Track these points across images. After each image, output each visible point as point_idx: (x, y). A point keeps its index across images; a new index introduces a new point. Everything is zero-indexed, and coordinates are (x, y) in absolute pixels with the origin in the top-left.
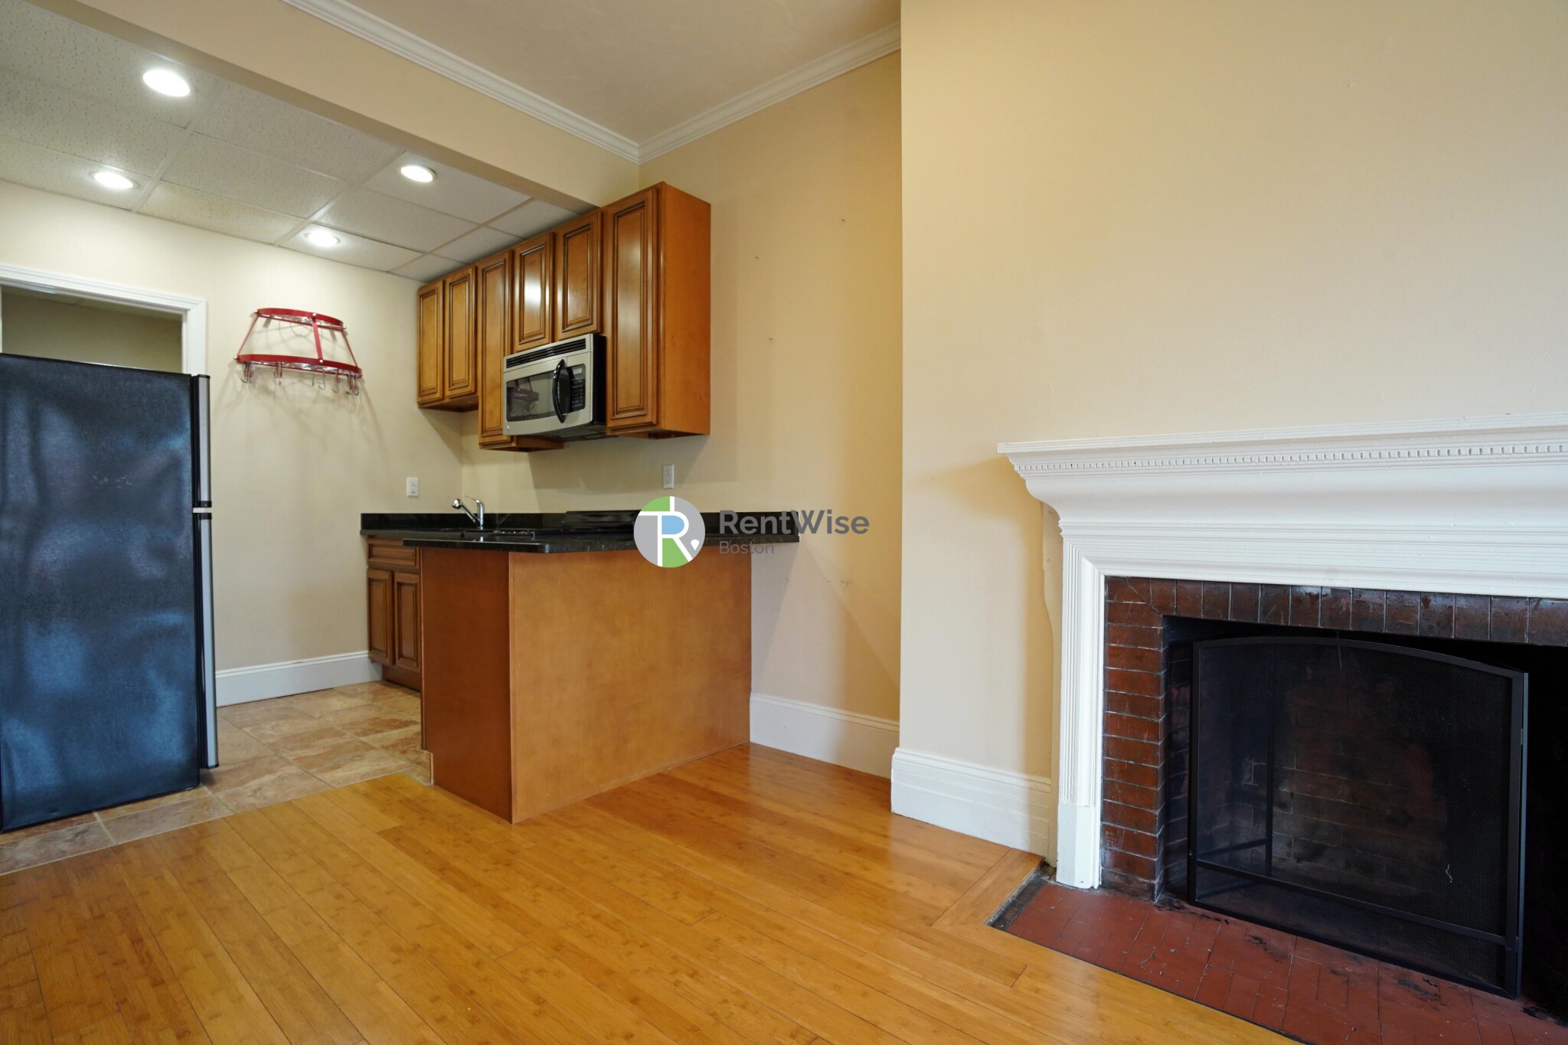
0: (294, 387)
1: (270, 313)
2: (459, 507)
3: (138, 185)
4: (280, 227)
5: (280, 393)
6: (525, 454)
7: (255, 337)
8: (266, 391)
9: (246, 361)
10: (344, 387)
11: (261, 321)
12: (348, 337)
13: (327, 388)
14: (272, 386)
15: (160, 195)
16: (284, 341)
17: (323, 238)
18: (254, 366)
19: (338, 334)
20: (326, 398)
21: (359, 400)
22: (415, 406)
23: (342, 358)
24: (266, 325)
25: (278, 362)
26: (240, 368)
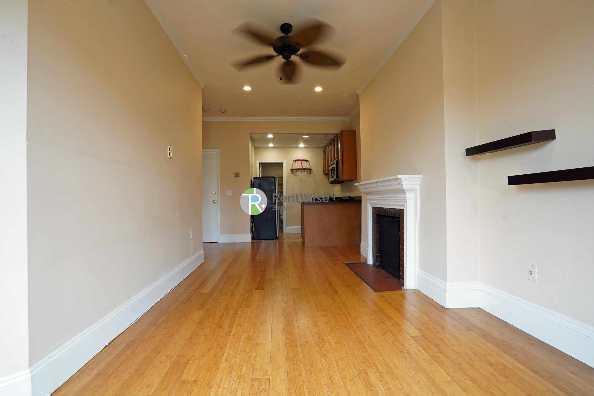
0: (299, 173)
1: (295, 161)
2: (329, 196)
3: (274, 145)
4: (295, 145)
5: (298, 175)
6: (340, 184)
7: (293, 165)
8: (295, 175)
9: (292, 170)
10: (309, 173)
11: (294, 162)
12: (310, 162)
13: (306, 173)
14: (296, 174)
15: (277, 145)
16: (298, 165)
17: (302, 145)
18: (293, 171)
19: (308, 162)
20: (306, 175)
21: (312, 174)
22: (323, 175)
23: (308, 167)
24: (295, 163)
25: (297, 170)
26: (291, 171)
